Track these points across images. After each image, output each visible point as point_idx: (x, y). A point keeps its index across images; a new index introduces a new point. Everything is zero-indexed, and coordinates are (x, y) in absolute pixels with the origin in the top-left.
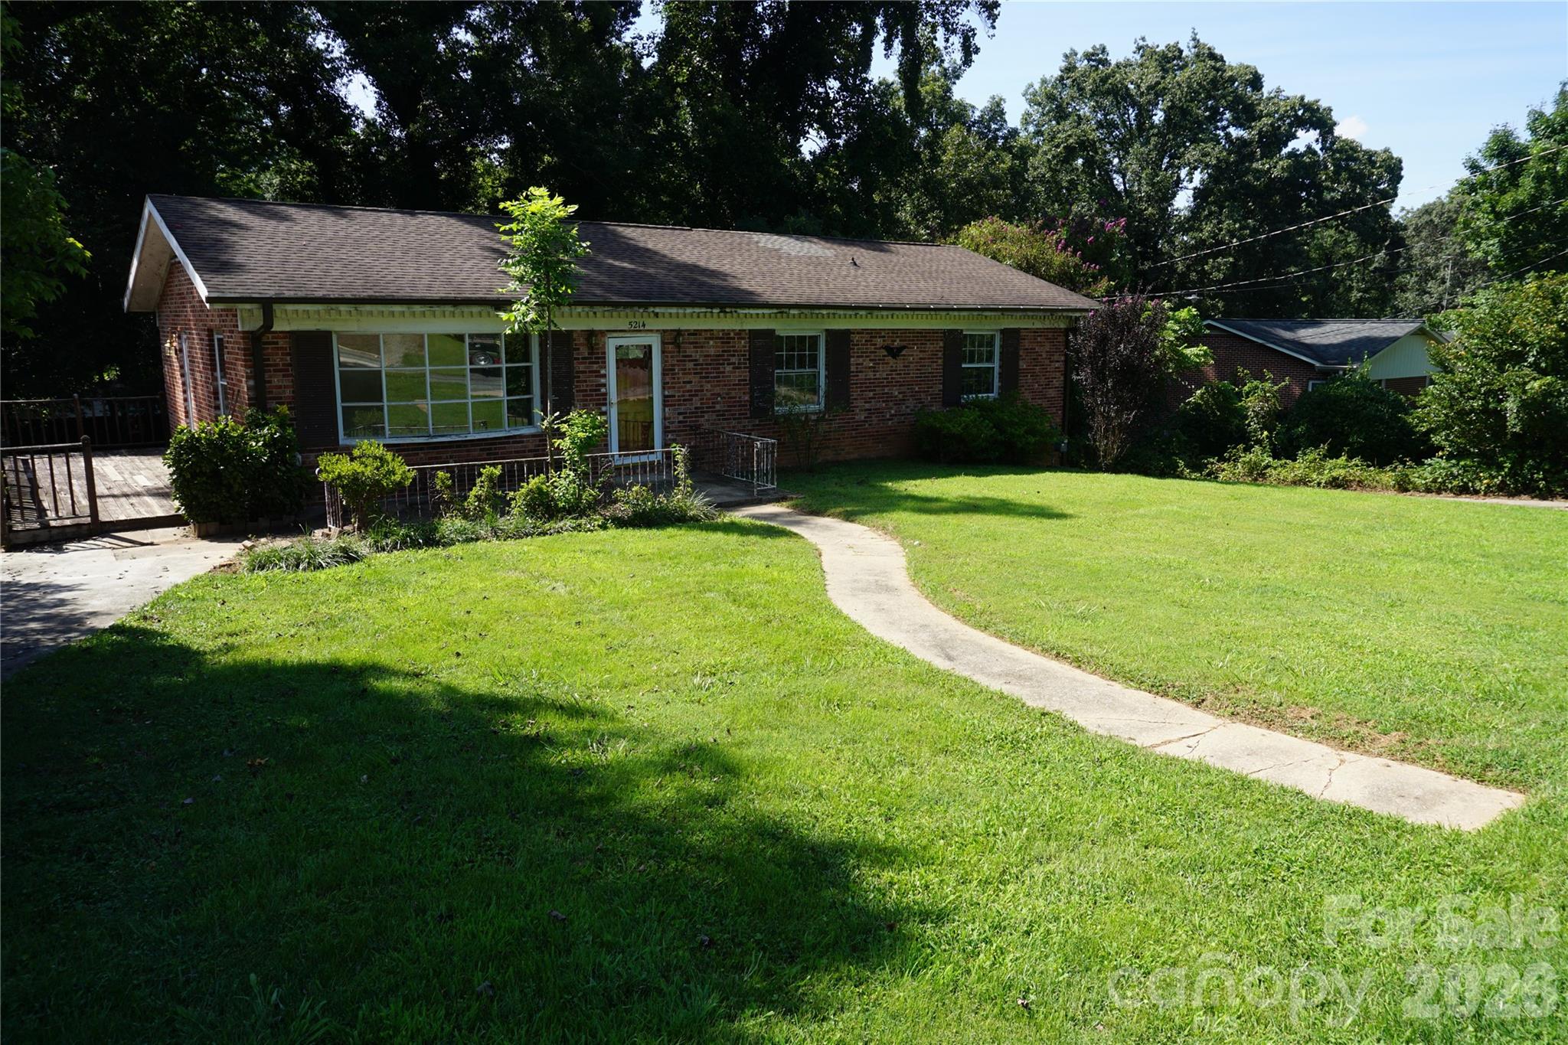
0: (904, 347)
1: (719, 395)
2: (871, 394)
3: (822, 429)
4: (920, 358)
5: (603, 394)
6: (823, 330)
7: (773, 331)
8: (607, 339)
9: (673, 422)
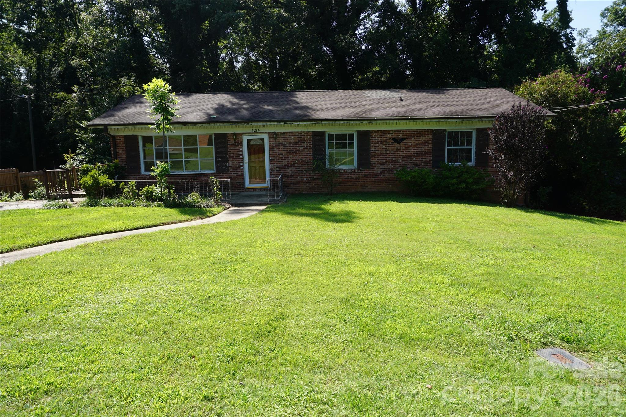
0: (405, 139)
1: (296, 160)
2: (384, 161)
3: (354, 177)
4: (416, 144)
5: (241, 158)
6: (355, 131)
7: (325, 132)
8: (243, 136)
9: (274, 171)
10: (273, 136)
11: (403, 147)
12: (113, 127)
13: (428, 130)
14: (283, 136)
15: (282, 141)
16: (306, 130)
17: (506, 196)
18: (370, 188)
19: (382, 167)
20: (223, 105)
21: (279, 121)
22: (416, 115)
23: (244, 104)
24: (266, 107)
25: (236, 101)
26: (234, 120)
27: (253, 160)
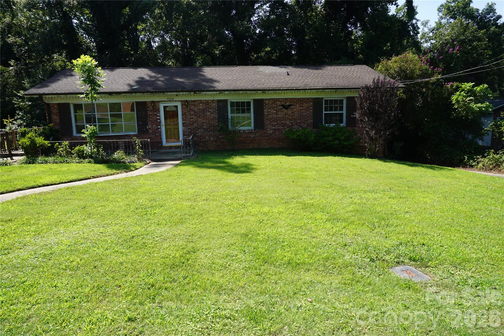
0: (291, 105)
3: (252, 136)
4: (300, 109)
5: (159, 122)
6: (252, 99)
7: (227, 100)
8: (160, 104)
9: (186, 132)
10: (185, 104)
11: (290, 112)
12: (47, 96)
13: (309, 99)
14: (193, 103)
15: (192, 107)
16: (212, 99)
17: (369, 150)
18: (265, 145)
19: (273, 128)
20: (142, 78)
21: (190, 91)
22: (299, 87)
23: (160, 77)
24: (178, 79)
25: (153, 74)
26: (152, 90)
27: (169, 123)
